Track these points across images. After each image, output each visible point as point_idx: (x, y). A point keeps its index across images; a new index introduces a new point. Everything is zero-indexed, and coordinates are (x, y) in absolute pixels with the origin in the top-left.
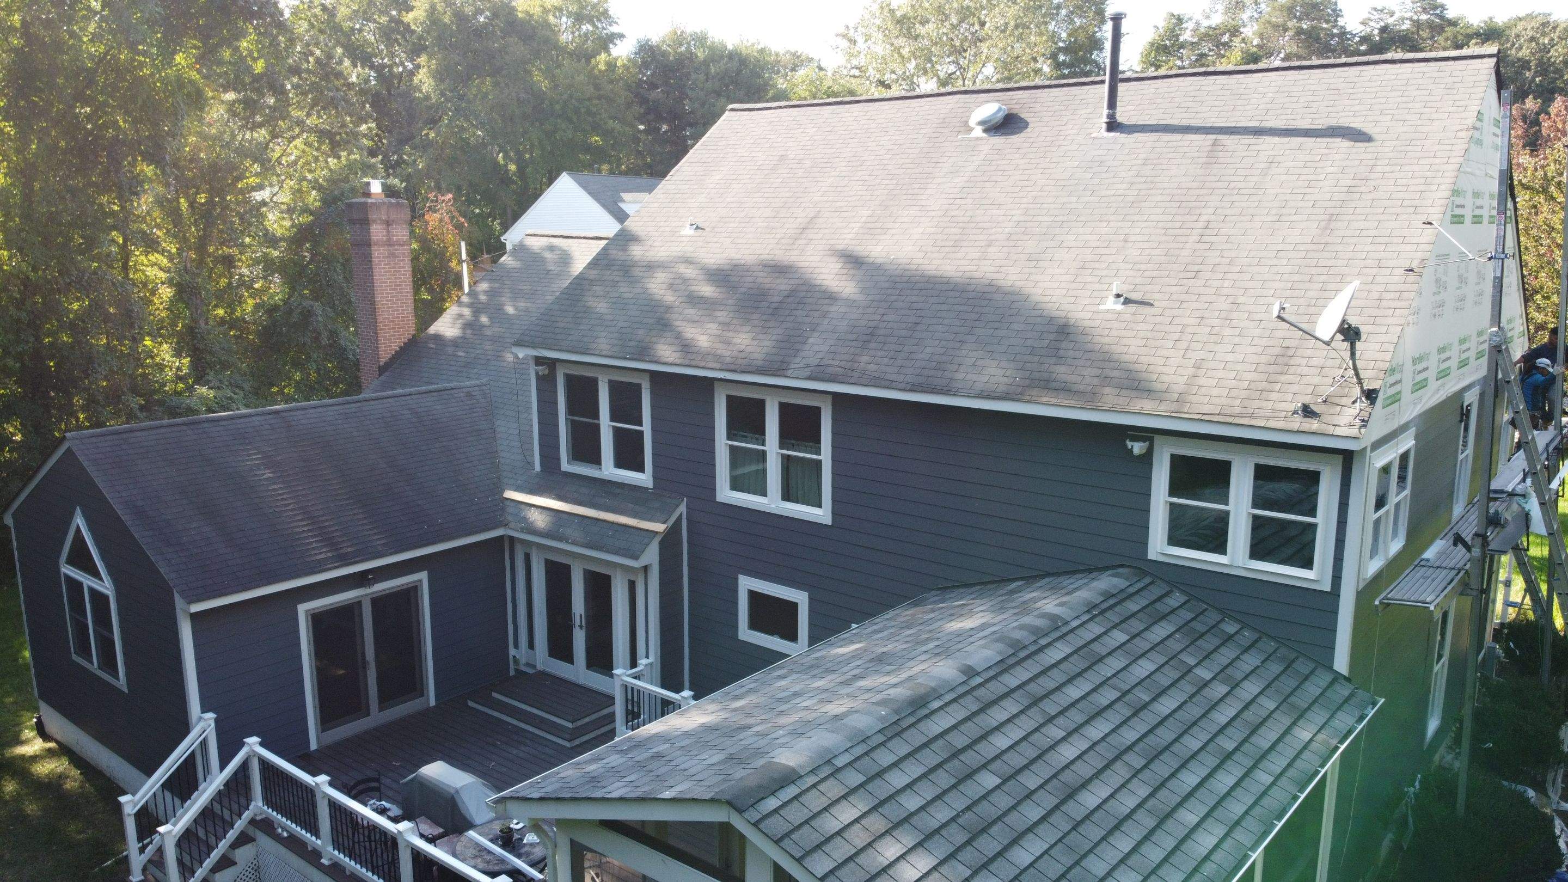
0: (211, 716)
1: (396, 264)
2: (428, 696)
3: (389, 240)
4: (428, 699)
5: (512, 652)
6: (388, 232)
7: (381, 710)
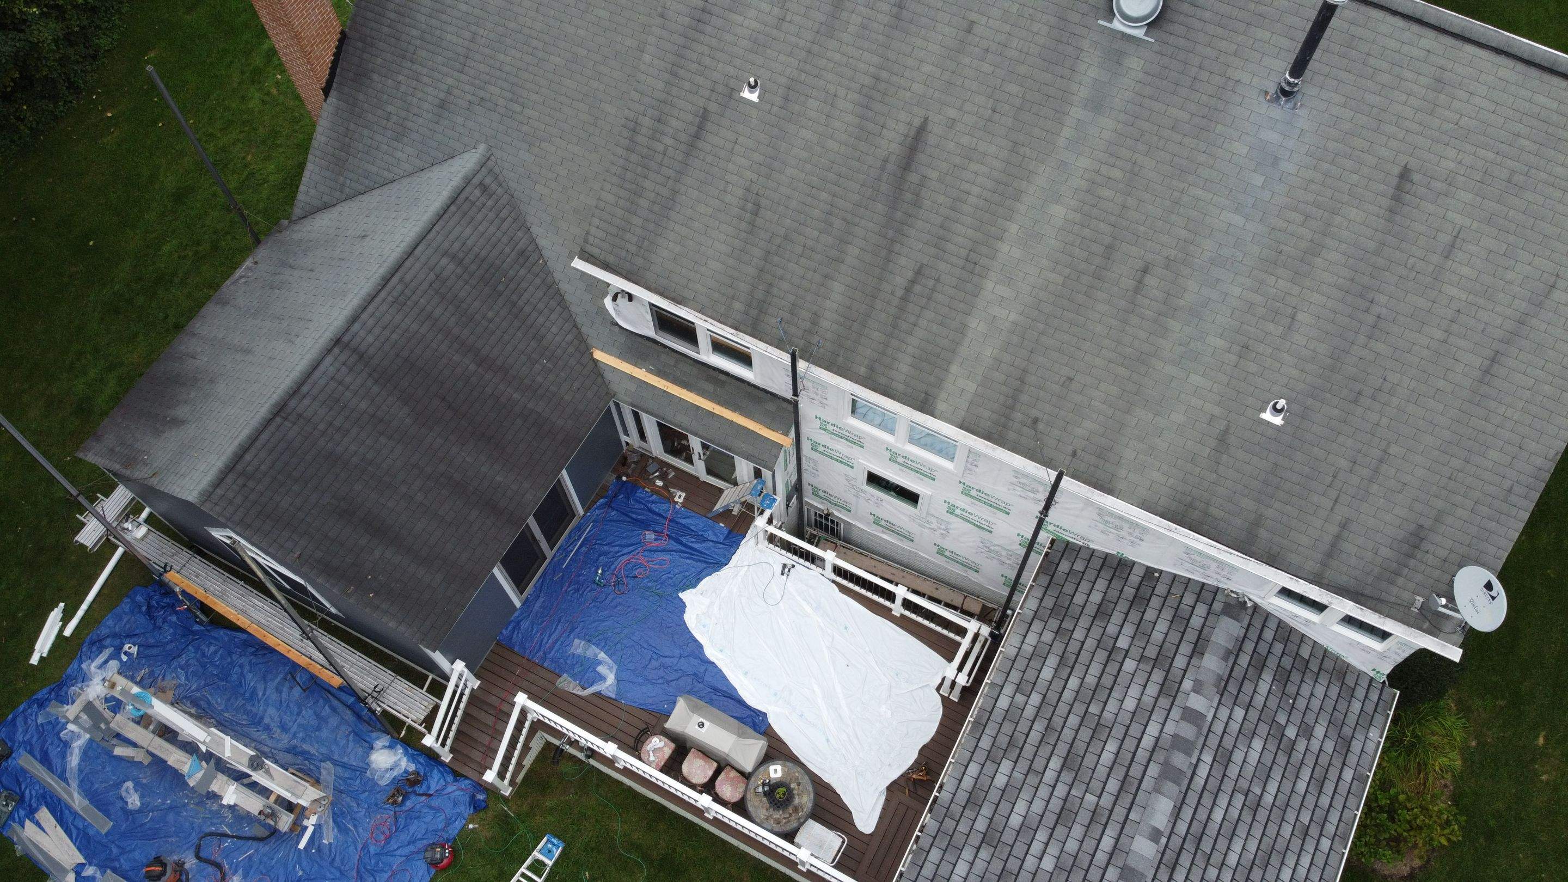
2: (578, 512)
4: (579, 515)
5: (623, 438)
7: (552, 547)
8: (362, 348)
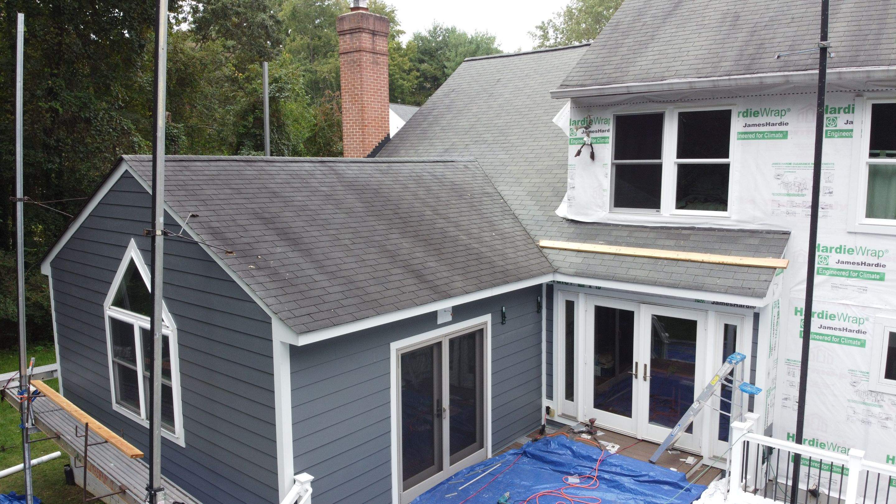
0: (306, 477)
1: (378, 70)
2: (487, 447)
3: (373, 48)
4: (487, 451)
5: (545, 402)
6: (374, 41)
7: (452, 463)
8: (341, 172)
